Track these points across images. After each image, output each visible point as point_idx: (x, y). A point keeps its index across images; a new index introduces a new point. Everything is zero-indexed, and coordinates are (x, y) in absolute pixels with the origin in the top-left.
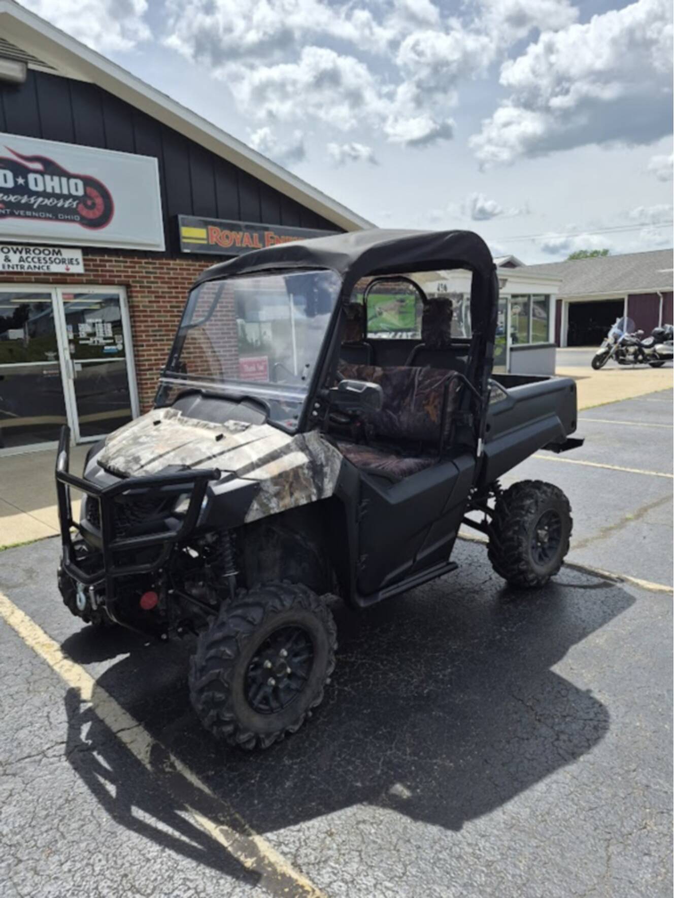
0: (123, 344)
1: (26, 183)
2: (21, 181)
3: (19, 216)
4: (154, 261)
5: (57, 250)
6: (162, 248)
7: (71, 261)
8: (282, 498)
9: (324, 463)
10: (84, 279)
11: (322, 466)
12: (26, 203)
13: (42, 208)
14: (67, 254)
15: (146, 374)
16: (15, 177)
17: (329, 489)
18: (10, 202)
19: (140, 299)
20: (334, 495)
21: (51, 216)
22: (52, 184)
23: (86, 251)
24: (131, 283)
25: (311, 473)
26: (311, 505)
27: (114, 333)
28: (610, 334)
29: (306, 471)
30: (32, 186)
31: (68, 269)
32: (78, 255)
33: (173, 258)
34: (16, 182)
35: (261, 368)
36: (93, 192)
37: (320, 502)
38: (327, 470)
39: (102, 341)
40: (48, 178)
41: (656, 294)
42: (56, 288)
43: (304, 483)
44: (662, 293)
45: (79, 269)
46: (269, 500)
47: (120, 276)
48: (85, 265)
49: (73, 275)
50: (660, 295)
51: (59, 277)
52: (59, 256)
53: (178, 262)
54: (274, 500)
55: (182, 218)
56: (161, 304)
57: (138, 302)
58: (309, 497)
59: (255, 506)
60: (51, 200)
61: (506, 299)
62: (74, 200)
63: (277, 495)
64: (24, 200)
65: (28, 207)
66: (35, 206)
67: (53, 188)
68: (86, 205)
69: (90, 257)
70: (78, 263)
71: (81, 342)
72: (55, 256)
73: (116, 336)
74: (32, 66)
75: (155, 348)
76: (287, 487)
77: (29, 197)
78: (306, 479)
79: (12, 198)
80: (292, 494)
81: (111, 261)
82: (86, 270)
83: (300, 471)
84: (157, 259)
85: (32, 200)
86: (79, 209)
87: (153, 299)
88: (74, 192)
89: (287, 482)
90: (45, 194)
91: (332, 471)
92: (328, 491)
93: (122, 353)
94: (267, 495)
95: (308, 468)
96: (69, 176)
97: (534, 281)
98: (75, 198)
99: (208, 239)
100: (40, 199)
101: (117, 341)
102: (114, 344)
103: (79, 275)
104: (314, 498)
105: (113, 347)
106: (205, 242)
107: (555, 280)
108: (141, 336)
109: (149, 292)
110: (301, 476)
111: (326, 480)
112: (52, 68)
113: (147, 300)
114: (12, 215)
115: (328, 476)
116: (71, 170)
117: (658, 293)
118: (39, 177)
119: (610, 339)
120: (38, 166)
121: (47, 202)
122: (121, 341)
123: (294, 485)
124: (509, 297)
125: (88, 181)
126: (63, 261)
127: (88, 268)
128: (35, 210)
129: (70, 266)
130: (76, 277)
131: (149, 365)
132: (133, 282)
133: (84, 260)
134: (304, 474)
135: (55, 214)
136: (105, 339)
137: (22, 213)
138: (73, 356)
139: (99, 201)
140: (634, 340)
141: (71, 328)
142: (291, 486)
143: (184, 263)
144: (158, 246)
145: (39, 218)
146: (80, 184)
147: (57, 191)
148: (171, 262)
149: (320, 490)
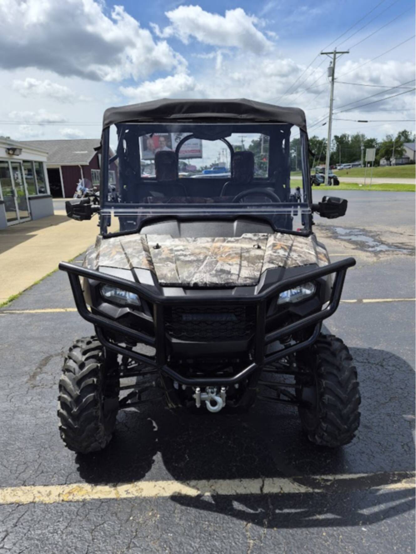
28: (78, 189)
41: (77, 166)
44: (82, 166)
50: (80, 167)
61: (20, 163)
97: (39, 153)
107: (45, 153)
117: (79, 166)
119: (79, 192)
124: (21, 162)
140: (92, 193)
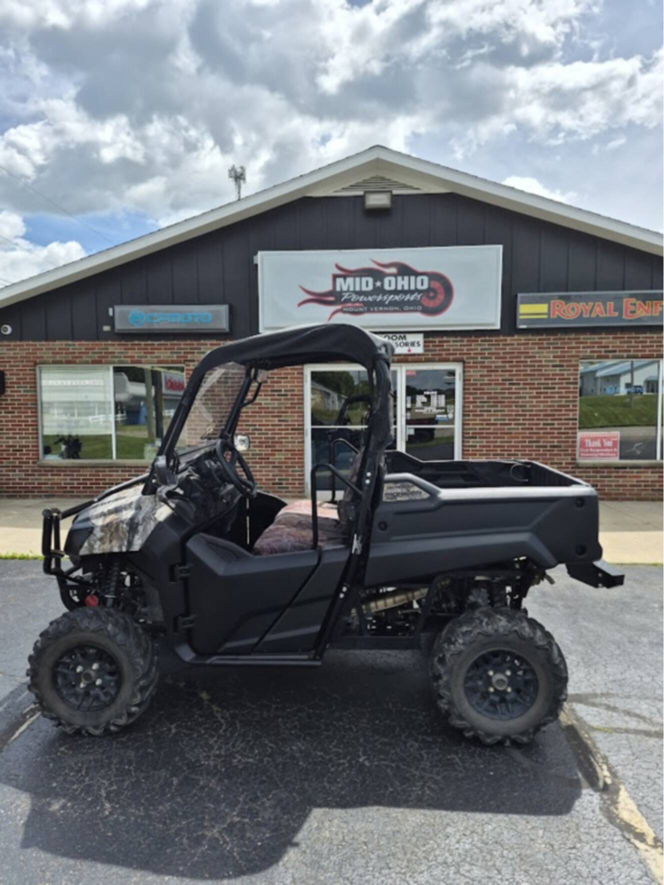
0: (454, 413)
1: (382, 285)
2: (378, 284)
3: (374, 312)
4: (491, 338)
5: (402, 335)
6: (498, 327)
7: (413, 344)
8: (104, 543)
9: (140, 522)
10: (423, 357)
11: (138, 524)
12: (381, 301)
13: (393, 303)
14: (410, 338)
15: (469, 442)
16: (375, 281)
17: (137, 544)
18: (368, 301)
19: (472, 373)
20: (141, 550)
21: (398, 309)
22: (403, 283)
23: (427, 334)
24: (465, 359)
25: (128, 528)
26: (120, 553)
27: (447, 403)
29: (125, 526)
30: (387, 287)
31: (409, 351)
32: (420, 338)
33: (510, 334)
34: (374, 285)
35: (609, 444)
36: (436, 285)
37: (128, 552)
38: (141, 528)
39: (435, 411)
40: (399, 278)
42: (401, 366)
43: (121, 534)
45: (419, 350)
46: (95, 542)
47: (456, 354)
48: (425, 346)
49: (414, 355)
51: (402, 357)
52: (404, 341)
53: (516, 337)
54: (98, 543)
55: (522, 297)
56: (493, 378)
57: (470, 376)
58: (120, 547)
59: (86, 544)
60: (400, 296)
62: (419, 293)
63: (101, 539)
64: (380, 298)
65: (382, 303)
66: (387, 303)
67: (403, 286)
68: (428, 297)
69: (431, 339)
70: (419, 345)
71: (417, 411)
72: (401, 341)
73: (448, 406)
74: (395, 192)
75: (481, 418)
76: (108, 535)
77: (383, 296)
78: (123, 532)
79: (370, 299)
80: (111, 541)
81: (448, 342)
82: (425, 351)
83: (121, 525)
84: (493, 336)
85: (385, 298)
86: (422, 302)
87: (485, 373)
88: (419, 287)
89: (110, 531)
90: (396, 292)
91: (144, 530)
92: (136, 547)
93: (452, 422)
94: (95, 538)
95: (127, 524)
96: (416, 274)
98: (420, 292)
99: (549, 314)
100: (392, 296)
101: (448, 411)
102: (446, 413)
103: (419, 355)
104: (124, 549)
105: (445, 416)
106: (545, 317)
108: (469, 407)
109: (481, 367)
110: (121, 529)
111: (137, 537)
112: (417, 189)
113: (479, 374)
114: (369, 311)
115: (139, 534)
116: (419, 269)
118: (393, 279)
120: (393, 270)
121: (397, 298)
122: (452, 411)
123: (114, 535)
125: (434, 277)
126: (406, 344)
127: (427, 348)
128: (386, 306)
129: (412, 348)
130: (416, 357)
131: (473, 433)
132: (467, 358)
133: (425, 342)
134: (122, 528)
135: (400, 307)
136: (437, 408)
137: (376, 308)
138: (409, 422)
139: (441, 291)
141: (409, 398)
142: (111, 535)
143: (523, 339)
144: (493, 324)
145: (388, 311)
146: (426, 279)
147: (406, 288)
148: (509, 338)
149: (130, 543)
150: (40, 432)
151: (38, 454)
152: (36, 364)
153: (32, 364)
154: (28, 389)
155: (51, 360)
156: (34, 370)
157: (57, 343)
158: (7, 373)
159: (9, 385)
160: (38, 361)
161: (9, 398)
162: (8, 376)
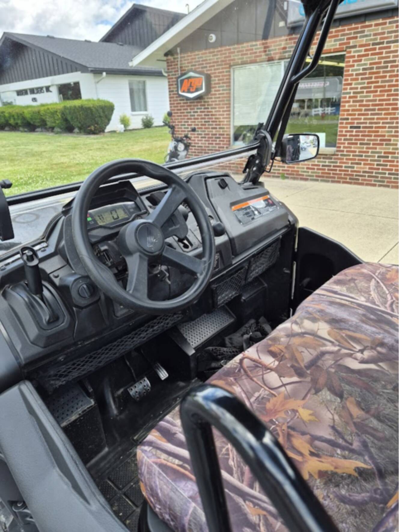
150: (232, 123)
151: (229, 141)
152: (230, 66)
153: (228, 66)
154: (225, 88)
155: (240, 61)
156: (229, 72)
157: (245, 45)
158: (213, 75)
159: (213, 86)
160: (232, 63)
161: (213, 97)
162: (213, 79)
